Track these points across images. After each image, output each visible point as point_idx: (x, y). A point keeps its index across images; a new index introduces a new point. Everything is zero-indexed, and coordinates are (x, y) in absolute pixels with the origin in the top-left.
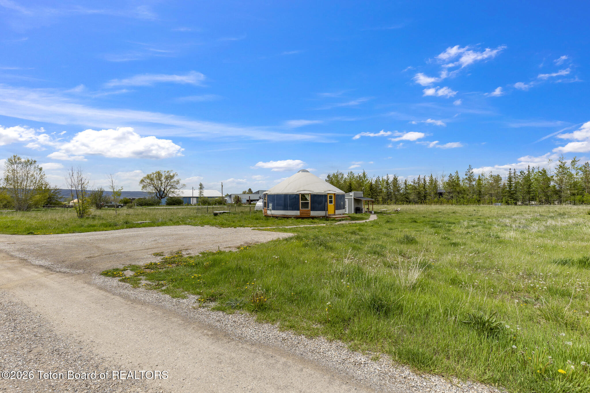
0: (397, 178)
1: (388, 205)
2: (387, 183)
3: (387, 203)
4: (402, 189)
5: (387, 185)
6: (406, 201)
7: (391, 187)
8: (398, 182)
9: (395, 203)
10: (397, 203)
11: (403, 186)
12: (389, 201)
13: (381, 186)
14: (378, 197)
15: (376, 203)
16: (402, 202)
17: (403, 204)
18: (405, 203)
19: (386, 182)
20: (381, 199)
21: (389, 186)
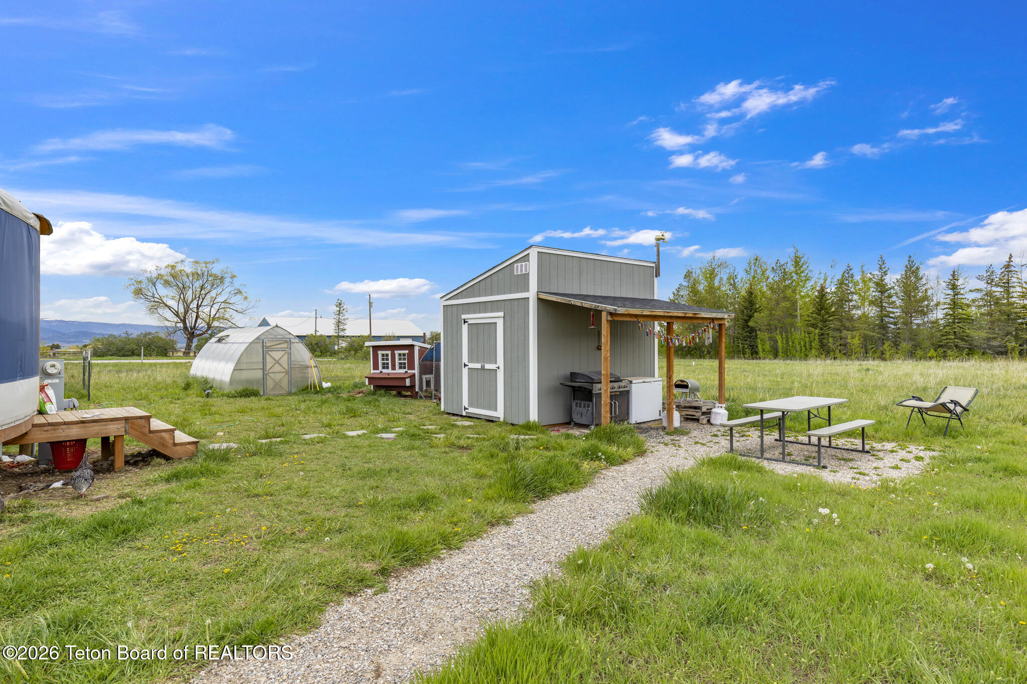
0: (918, 269)
1: (884, 359)
2: (881, 287)
3: (878, 354)
4: (938, 304)
5: (882, 292)
6: (956, 346)
7: (894, 299)
8: (924, 281)
9: (912, 354)
10: (919, 352)
11: (940, 294)
12: (885, 347)
13: (855, 297)
14: (845, 332)
15: (838, 354)
16: (940, 351)
17: (945, 357)
18: (949, 352)
19: (877, 284)
20: (856, 341)
21: (890, 296)
